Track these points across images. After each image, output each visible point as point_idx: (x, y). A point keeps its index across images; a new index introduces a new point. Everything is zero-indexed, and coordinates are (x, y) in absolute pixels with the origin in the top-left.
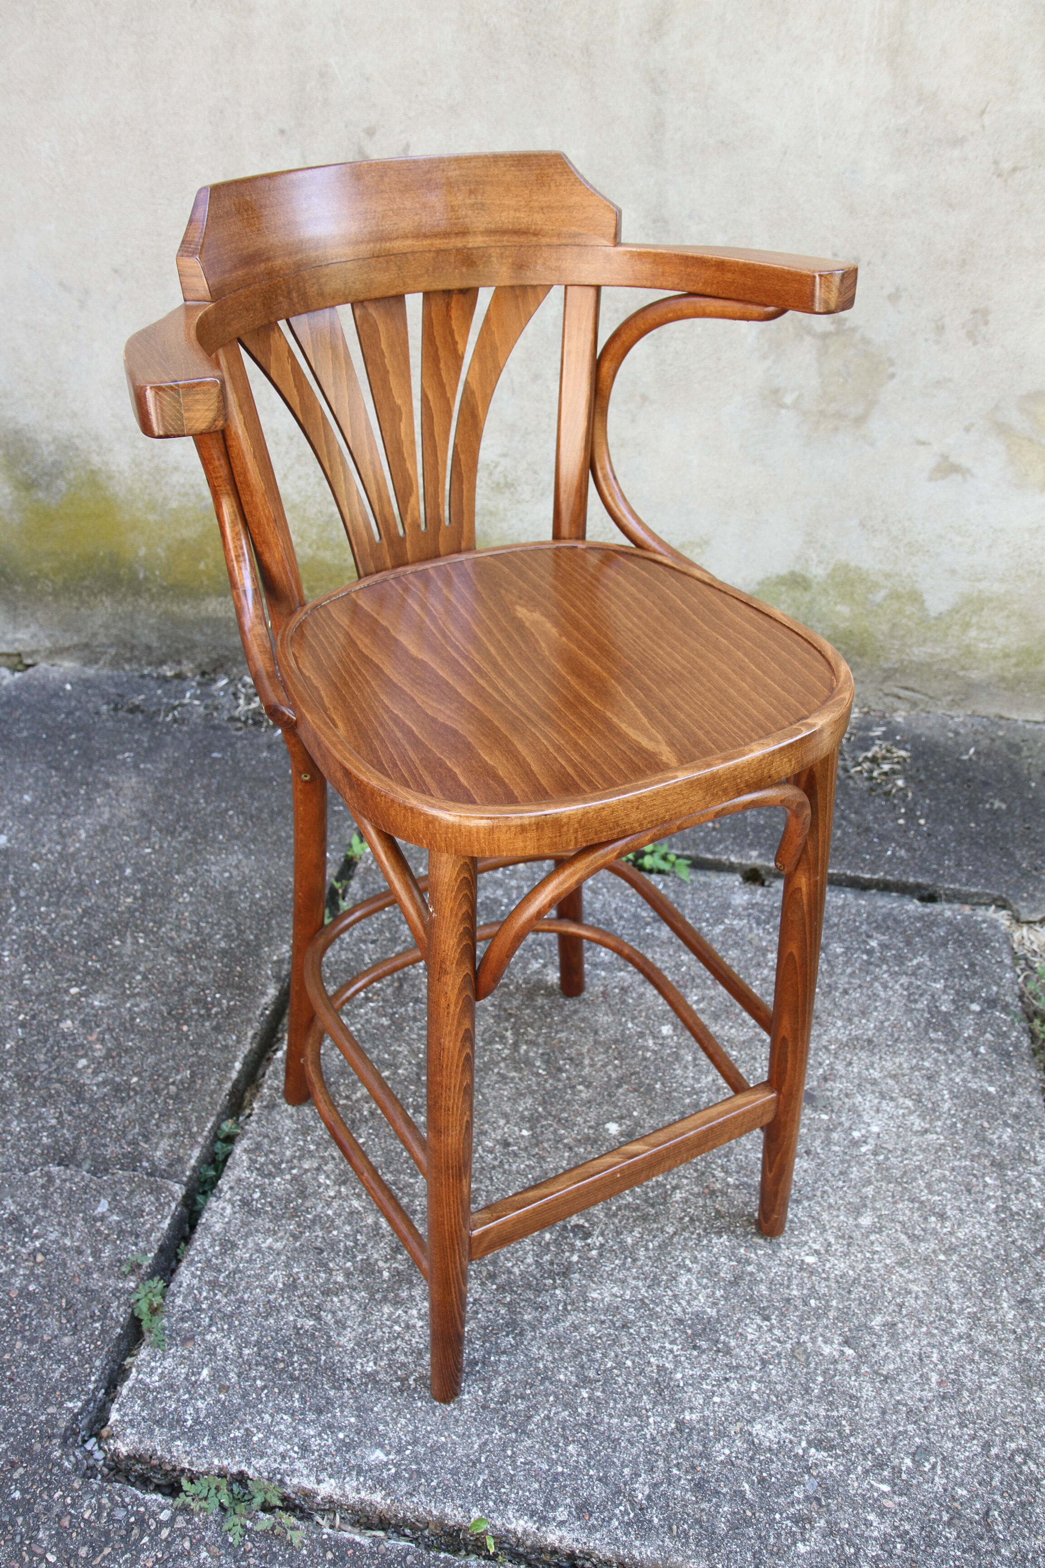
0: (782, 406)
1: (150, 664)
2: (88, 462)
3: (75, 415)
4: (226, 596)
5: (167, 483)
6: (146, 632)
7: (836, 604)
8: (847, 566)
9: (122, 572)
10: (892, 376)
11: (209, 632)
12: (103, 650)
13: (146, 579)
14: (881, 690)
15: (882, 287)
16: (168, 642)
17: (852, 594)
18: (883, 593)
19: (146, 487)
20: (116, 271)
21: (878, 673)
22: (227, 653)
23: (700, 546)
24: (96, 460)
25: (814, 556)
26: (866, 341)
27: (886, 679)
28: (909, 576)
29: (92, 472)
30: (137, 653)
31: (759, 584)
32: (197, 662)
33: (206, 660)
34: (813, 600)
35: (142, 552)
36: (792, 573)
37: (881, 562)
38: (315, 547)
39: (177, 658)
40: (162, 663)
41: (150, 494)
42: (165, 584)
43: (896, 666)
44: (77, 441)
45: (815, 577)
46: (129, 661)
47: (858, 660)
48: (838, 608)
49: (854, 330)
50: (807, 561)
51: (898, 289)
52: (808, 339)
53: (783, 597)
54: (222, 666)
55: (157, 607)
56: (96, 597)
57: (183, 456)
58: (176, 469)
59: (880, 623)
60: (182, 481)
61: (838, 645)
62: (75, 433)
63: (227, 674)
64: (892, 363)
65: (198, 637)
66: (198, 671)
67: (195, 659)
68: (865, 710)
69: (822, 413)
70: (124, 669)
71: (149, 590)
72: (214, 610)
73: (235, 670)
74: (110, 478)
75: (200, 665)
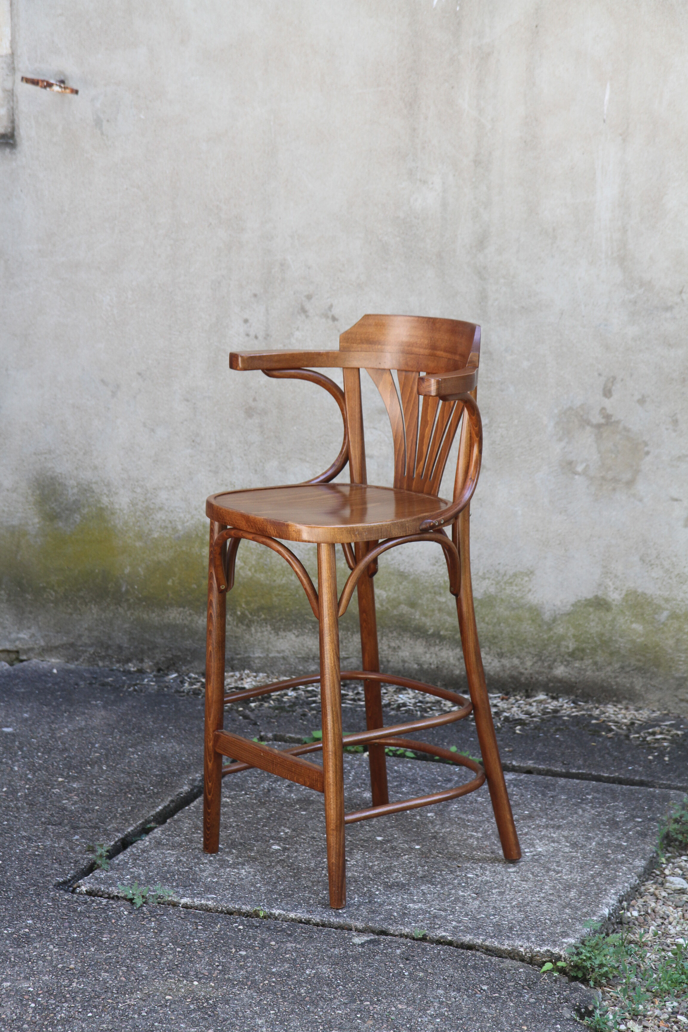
0: (575, 473)
1: (118, 662)
2: (99, 501)
3: (96, 468)
4: (184, 607)
5: (153, 519)
6: (120, 634)
7: (632, 622)
8: (635, 592)
9: (109, 586)
10: (647, 453)
11: (168, 636)
12: (84, 649)
13: (127, 591)
14: (676, 696)
15: (633, 395)
16: (136, 644)
17: (642, 614)
18: (665, 614)
19: (138, 521)
20: (139, 374)
21: (671, 681)
22: (179, 654)
23: (527, 575)
24: (105, 500)
25: (610, 584)
26: (626, 429)
27: (679, 686)
28: (682, 600)
29: (101, 509)
30: (110, 652)
31: (573, 605)
32: (155, 661)
33: (163, 659)
34: (614, 619)
35: (127, 570)
36: (596, 597)
37: (660, 588)
38: (253, 570)
39: (140, 657)
40: (128, 660)
41: (139, 527)
42: (140, 596)
43: (685, 675)
44: (94, 486)
45: (614, 600)
46: (103, 658)
47: (655, 670)
48: (634, 626)
49: (618, 422)
50: (606, 588)
51: (643, 396)
52: (588, 428)
53: (592, 617)
54: (174, 664)
55: (132, 614)
56: (86, 605)
57: (167, 499)
58: (161, 509)
59: (667, 639)
60: (164, 518)
61: (638, 657)
62: (94, 480)
63: (177, 671)
64: (646, 444)
65: (159, 640)
66: (155, 669)
67: (154, 658)
68: (665, 712)
69: (603, 478)
70: (98, 665)
71: (127, 600)
72: (174, 618)
73: (184, 668)
74: (112, 514)
75: (157, 663)
